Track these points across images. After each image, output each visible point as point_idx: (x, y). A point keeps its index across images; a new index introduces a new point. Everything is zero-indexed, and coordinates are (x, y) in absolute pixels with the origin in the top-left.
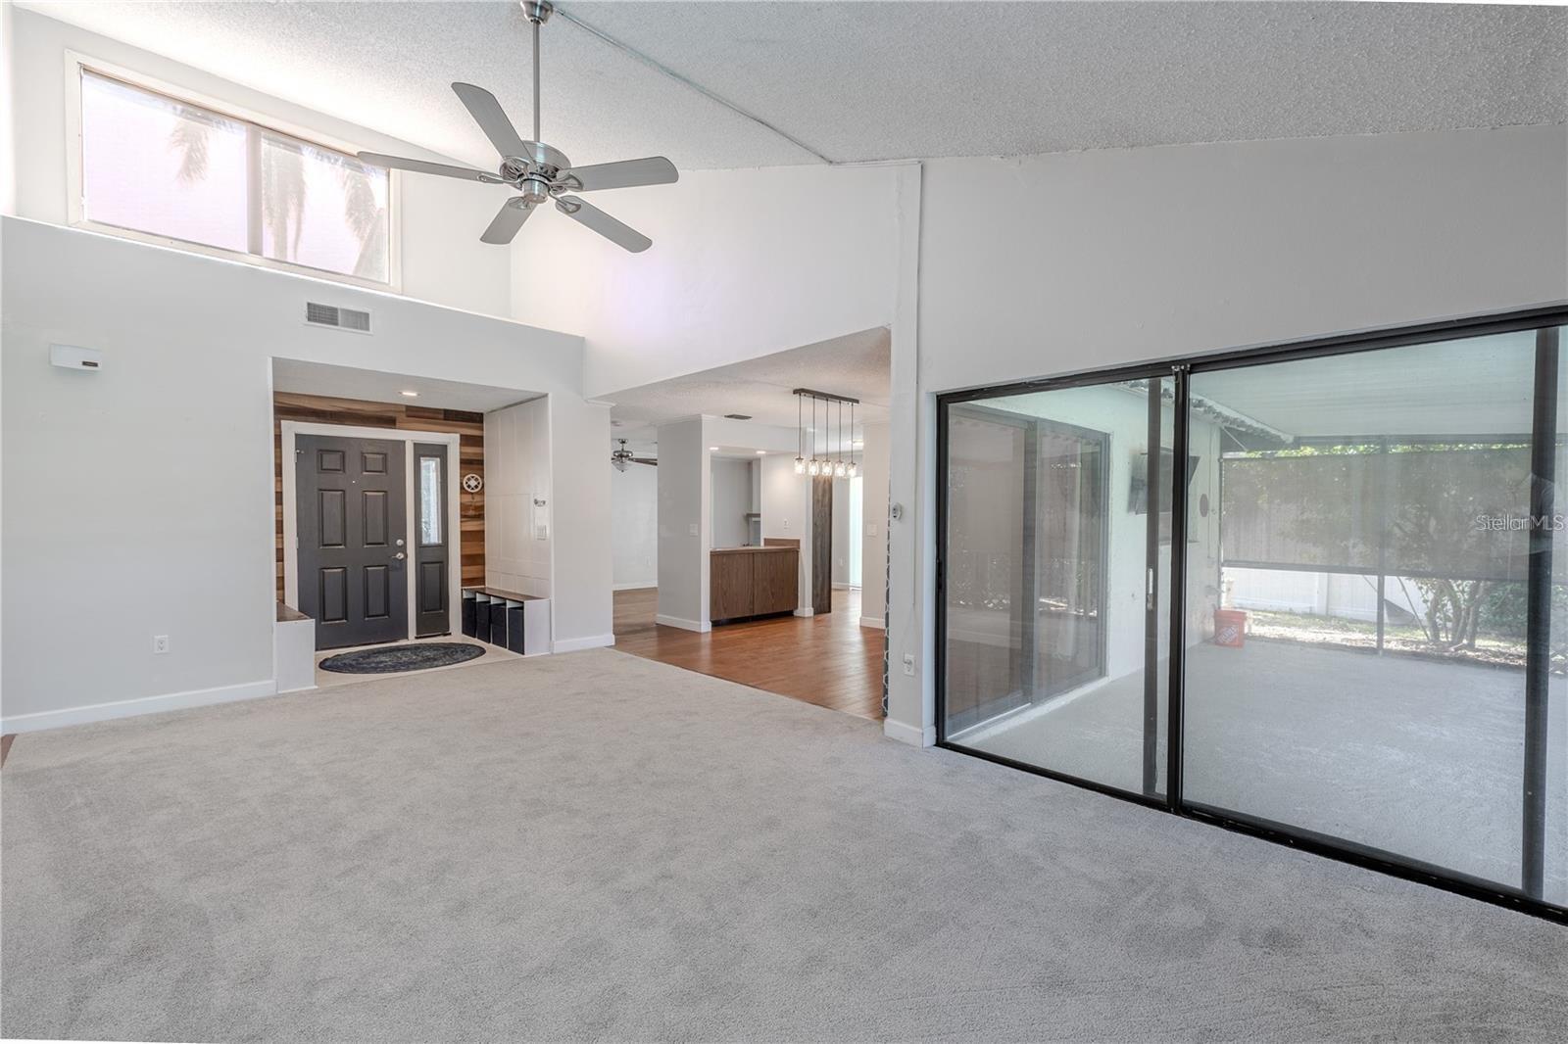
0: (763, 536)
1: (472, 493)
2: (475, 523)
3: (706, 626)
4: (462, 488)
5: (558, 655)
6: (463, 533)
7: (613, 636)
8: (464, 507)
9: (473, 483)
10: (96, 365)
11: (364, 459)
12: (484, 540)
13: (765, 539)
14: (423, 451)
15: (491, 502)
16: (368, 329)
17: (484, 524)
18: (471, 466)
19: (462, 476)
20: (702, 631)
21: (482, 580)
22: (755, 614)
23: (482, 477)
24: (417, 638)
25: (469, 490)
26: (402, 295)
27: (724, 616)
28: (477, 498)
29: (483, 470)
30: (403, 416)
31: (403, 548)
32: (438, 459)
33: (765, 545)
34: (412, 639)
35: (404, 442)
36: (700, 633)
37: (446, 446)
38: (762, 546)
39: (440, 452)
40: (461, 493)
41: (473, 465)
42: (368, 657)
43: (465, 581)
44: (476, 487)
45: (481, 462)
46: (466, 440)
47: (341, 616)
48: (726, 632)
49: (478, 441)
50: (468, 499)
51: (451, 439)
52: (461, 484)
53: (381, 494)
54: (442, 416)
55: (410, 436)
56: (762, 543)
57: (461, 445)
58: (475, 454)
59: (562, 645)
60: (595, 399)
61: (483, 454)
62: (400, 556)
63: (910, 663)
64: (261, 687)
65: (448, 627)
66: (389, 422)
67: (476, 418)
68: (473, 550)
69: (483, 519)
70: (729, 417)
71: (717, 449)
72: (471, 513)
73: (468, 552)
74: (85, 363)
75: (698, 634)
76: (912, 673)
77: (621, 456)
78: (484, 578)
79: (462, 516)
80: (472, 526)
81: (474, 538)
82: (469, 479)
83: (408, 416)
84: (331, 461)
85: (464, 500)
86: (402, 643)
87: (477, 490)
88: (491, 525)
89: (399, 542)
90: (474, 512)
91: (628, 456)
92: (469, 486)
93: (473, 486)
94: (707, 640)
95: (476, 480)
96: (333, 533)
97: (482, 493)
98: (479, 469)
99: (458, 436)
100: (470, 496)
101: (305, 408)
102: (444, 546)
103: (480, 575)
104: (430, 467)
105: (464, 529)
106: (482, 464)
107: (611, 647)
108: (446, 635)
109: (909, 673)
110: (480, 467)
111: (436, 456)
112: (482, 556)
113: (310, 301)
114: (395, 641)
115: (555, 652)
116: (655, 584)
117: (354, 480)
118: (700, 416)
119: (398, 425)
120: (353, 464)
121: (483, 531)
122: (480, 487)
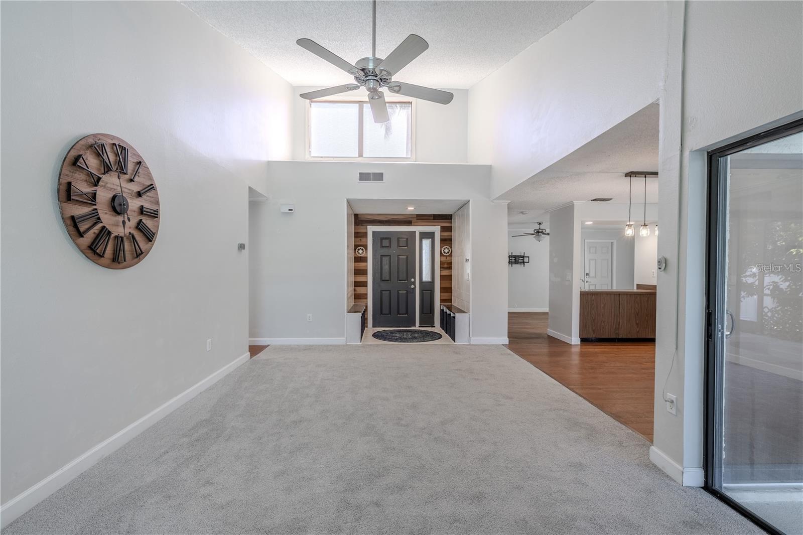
0: (636, 282)
1: (446, 256)
2: (447, 271)
3: (575, 340)
4: (441, 253)
5: (473, 345)
6: (441, 276)
7: (508, 339)
8: (442, 263)
9: (446, 251)
10: (292, 210)
11: (398, 241)
12: (451, 280)
13: (637, 285)
14: (424, 235)
15: (455, 260)
16: (382, 180)
17: (452, 272)
18: (446, 242)
19: (441, 247)
20: (572, 344)
21: (450, 300)
22: (621, 337)
23: (451, 248)
24: (419, 327)
25: (445, 254)
26: (415, 161)
27: (592, 336)
28: (448, 258)
29: (451, 244)
30: (415, 219)
31: (414, 283)
32: (431, 239)
33: (637, 289)
34: (417, 327)
35: (415, 232)
36: (571, 345)
37: (434, 233)
38: (635, 290)
39: (431, 235)
40: (441, 256)
41: (447, 241)
42: (393, 333)
43: (442, 301)
44: (448, 252)
45: (451, 240)
46: (443, 229)
47: (388, 313)
48: (591, 347)
49: (449, 229)
50: (444, 259)
51: (436, 229)
52: (441, 251)
53: (405, 257)
54: (432, 218)
55: (418, 229)
56: (635, 287)
57: (441, 231)
58: (448, 236)
59: (475, 340)
60: (495, 199)
61: (451, 236)
62: (413, 286)
63: (672, 402)
64: (340, 341)
65: (433, 323)
66: (408, 222)
67: (448, 218)
68: (446, 285)
69: (451, 269)
70: (593, 200)
71: (591, 223)
72: (446, 266)
73: (444, 286)
74: (289, 210)
75: (569, 345)
76: (674, 411)
77: (538, 232)
78: (451, 299)
79: (441, 268)
80: (446, 273)
81: (447, 279)
82: (444, 249)
83: (417, 219)
84: (386, 243)
85: (442, 260)
86: (413, 328)
87: (448, 254)
88: (454, 272)
89: (413, 280)
90: (447, 265)
91: (542, 232)
92: (444, 252)
93: (446, 252)
94: (576, 350)
95: (448, 249)
96: (386, 276)
97: (451, 255)
98: (450, 244)
99: (440, 227)
100: (445, 257)
101: (376, 220)
102: (432, 283)
103: (450, 298)
104: (426, 243)
105: (442, 274)
106: (451, 241)
107: (505, 345)
108: (432, 327)
109: (671, 411)
110: (450, 242)
111: (430, 238)
112: (451, 288)
113: (361, 172)
114: (410, 327)
115: (471, 343)
116: (546, 310)
117: (394, 251)
118: (572, 202)
119: (412, 223)
120: (394, 244)
121: (451, 275)
122: (450, 252)
